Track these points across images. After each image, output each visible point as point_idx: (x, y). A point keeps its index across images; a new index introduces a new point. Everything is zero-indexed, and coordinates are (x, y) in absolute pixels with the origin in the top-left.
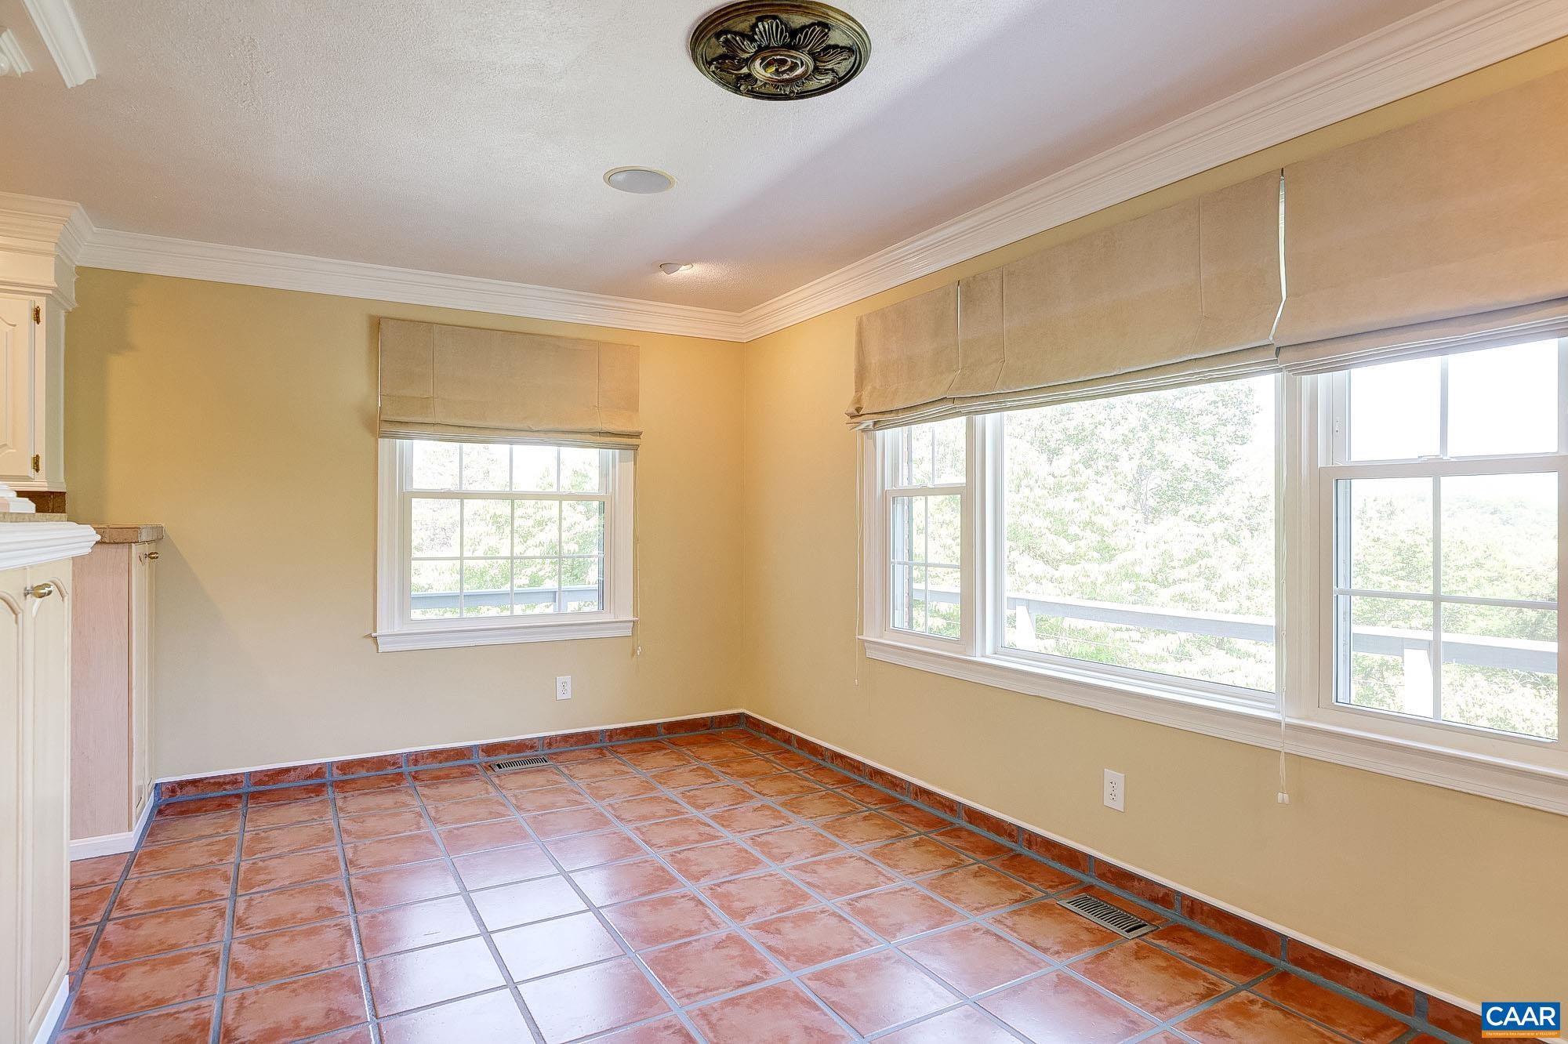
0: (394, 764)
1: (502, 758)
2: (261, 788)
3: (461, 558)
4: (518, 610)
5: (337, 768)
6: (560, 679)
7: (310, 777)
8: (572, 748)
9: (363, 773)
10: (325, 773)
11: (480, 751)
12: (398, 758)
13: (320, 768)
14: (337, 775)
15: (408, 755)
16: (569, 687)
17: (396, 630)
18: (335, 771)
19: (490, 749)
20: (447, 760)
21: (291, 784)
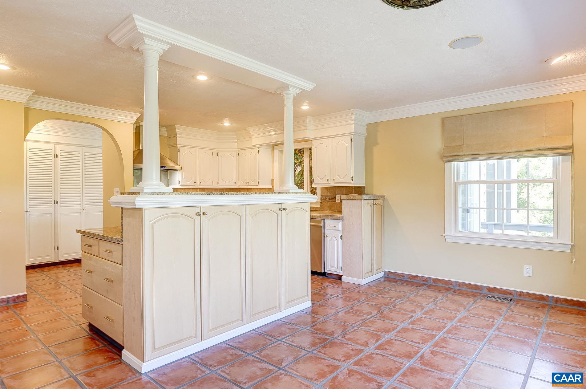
0: (451, 284)
1: (496, 294)
2: (410, 280)
3: (480, 208)
4: (506, 232)
5: (432, 280)
6: (526, 267)
7: (423, 281)
8: (532, 300)
9: (440, 284)
10: (428, 281)
11: (486, 289)
12: (453, 283)
13: (427, 279)
14: (432, 283)
15: (457, 282)
16: (531, 271)
17: (452, 234)
18: (431, 281)
19: (491, 290)
20: (472, 288)
21: (417, 281)
